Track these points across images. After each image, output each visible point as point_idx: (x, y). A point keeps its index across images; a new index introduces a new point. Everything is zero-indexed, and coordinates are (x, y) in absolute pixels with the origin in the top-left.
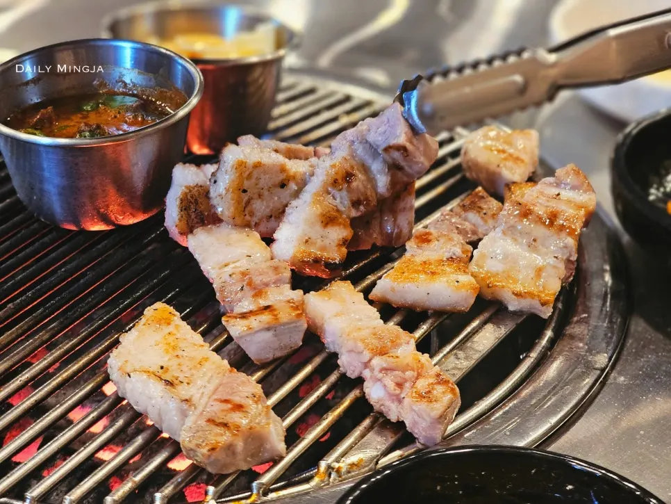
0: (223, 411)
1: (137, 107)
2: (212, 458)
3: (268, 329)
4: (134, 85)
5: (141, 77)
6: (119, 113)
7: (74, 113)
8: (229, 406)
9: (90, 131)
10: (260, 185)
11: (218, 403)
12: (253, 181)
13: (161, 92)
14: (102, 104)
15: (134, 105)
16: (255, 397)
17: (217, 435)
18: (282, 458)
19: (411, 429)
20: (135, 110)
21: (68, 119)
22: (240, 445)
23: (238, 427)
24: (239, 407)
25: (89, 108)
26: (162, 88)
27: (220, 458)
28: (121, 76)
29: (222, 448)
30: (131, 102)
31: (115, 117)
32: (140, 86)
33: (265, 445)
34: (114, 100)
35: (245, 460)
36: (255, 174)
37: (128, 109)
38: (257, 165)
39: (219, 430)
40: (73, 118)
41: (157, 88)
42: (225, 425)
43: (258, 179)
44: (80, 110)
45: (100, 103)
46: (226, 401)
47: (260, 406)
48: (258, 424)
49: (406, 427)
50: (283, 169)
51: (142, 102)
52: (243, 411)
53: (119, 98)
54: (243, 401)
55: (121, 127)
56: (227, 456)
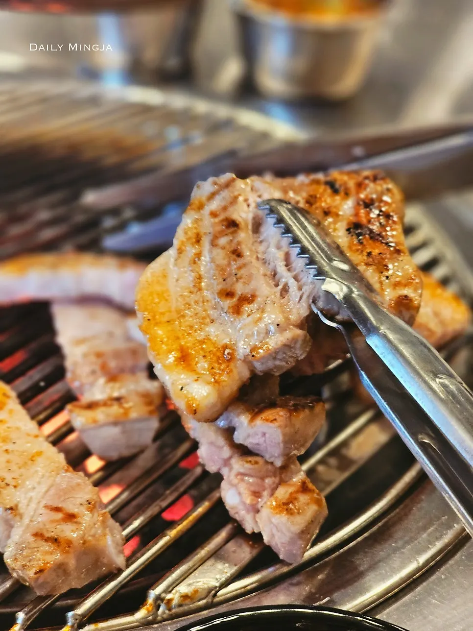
0: (53, 521)
2: (41, 581)
3: (115, 423)
8: (60, 516)
11: (48, 511)
16: (89, 504)
17: (46, 553)
18: (120, 571)
19: (269, 542)
22: (72, 563)
23: (69, 543)
24: (71, 517)
27: (49, 580)
29: (51, 568)
33: (101, 559)
35: (79, 578)
39: (47, 547)
42: (55, 541)
46: (57, 509)
47: (96, 515)
48: (94, 536)
49: (263, 539)
52: (76, 523)
54: (74, 510)
56: (58, 576)
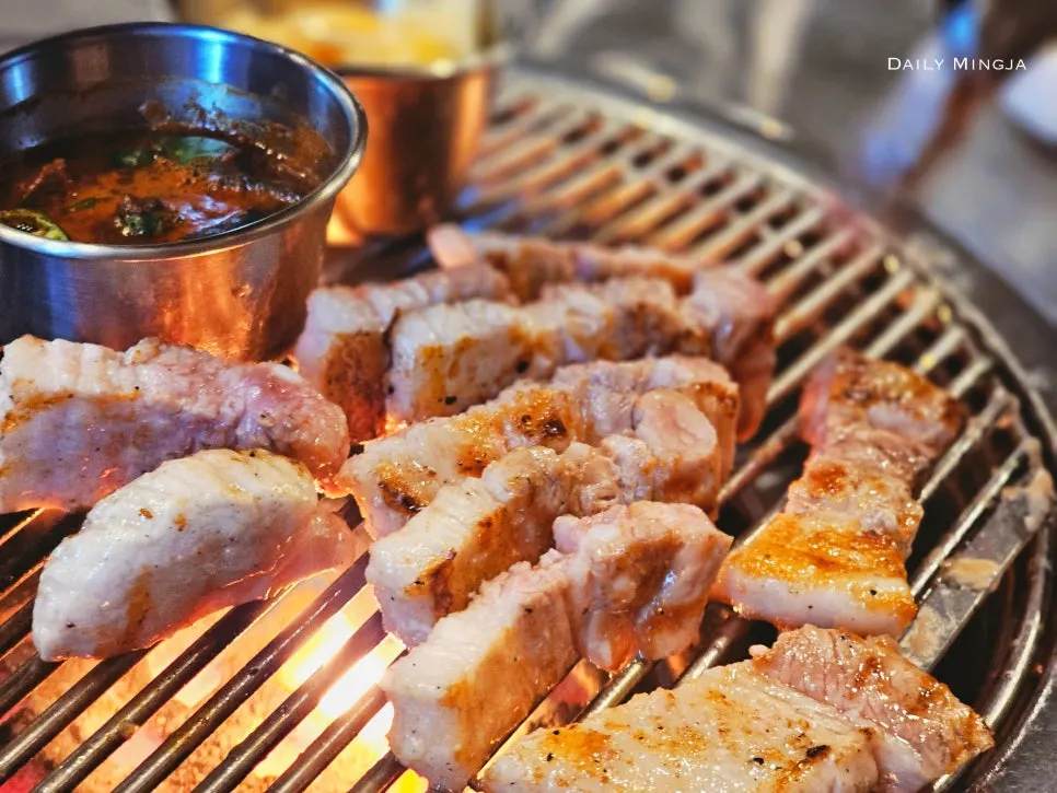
1: (229, 161)
4: (221, 114)
5: (233, 100)
6: (196, 174)
7: (106, 170)
9: (142, 214)
10: (478, 381)
12: (463, 375)
13: (274, 130)
14: (160, 154)
15: (224, 158)
20: (226, 168)
21: (95, 183)
25: (134, 161)
26: (276, 122)
28: (195, 95)
30: (217, 151)
31: (188, 181)
32: (232, 115)
34: (186, 147)
36: (463, 362)
37: (212, 166)
38: (465, 346)
40: (103, 180)
41: (266, 121)
43: (472, 369)
44: (116, 165)
45: (155, 152)
50: (515, 336)
51: (237, 150)
53: (193, 141)
55: (201, 204)
